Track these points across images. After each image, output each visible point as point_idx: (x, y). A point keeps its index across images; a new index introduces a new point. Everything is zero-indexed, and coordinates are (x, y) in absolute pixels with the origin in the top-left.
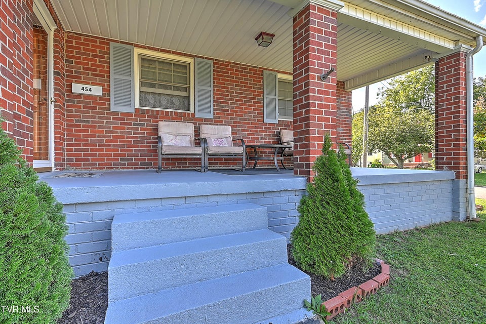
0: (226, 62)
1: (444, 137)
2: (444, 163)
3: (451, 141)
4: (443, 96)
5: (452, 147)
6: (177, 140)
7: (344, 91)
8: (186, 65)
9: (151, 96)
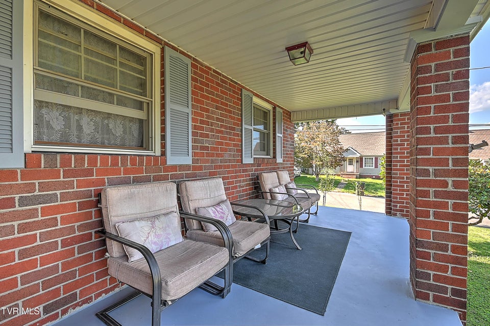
0: (206, 67)
1: (397, 186)
2: (397, 210)
3: (404, 190)
4: (397, 149)
5: (405, 196)
6: (159, 232)
7: (290, 121)
8: (144, 55)
9: (56, 113)
